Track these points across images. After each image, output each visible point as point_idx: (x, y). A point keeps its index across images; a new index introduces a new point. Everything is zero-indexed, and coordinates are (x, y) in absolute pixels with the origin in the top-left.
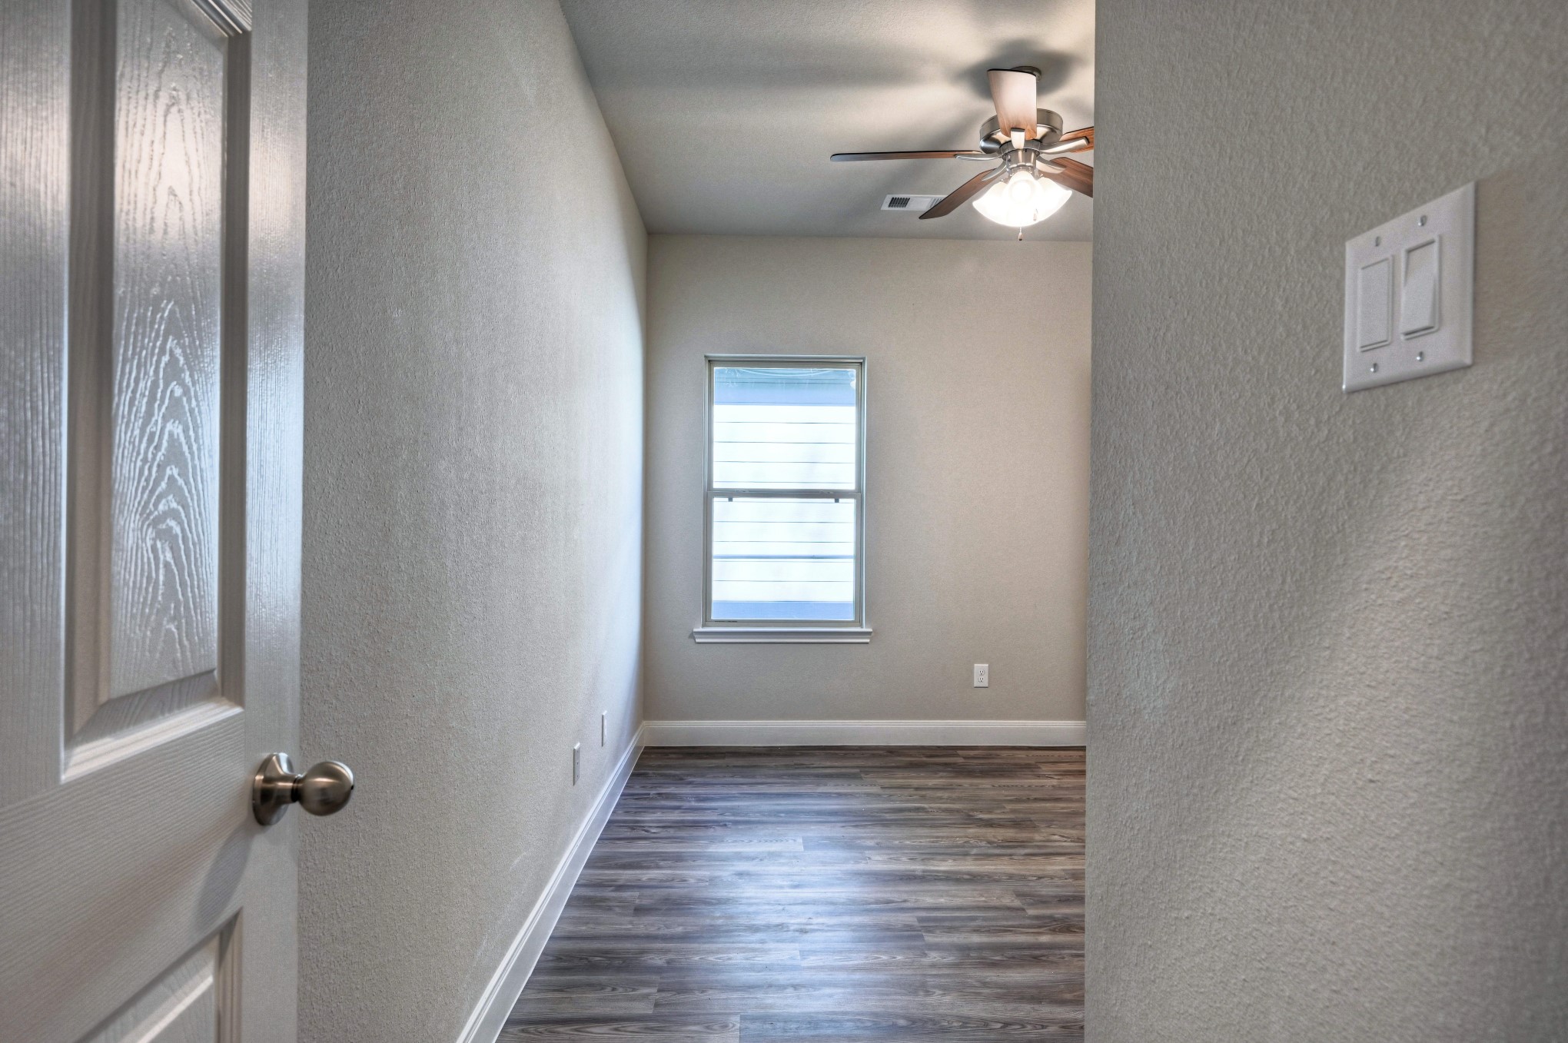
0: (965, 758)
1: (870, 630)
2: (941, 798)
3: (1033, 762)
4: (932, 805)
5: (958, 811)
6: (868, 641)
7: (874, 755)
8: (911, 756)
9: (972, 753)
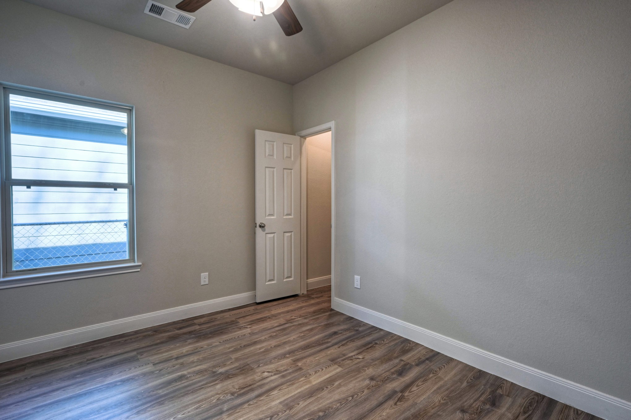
0: (199, 325)
1: (140, 264)
2: (193, 362)
3: (234, 319)
4: (190, 371)
5: (206, 370)
6: (139, 270)
7: (145, 337)
8: (168, 331)
9: (202, 320)
